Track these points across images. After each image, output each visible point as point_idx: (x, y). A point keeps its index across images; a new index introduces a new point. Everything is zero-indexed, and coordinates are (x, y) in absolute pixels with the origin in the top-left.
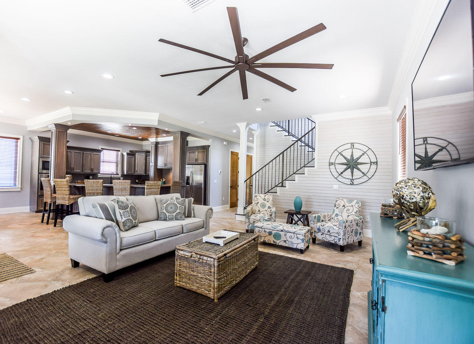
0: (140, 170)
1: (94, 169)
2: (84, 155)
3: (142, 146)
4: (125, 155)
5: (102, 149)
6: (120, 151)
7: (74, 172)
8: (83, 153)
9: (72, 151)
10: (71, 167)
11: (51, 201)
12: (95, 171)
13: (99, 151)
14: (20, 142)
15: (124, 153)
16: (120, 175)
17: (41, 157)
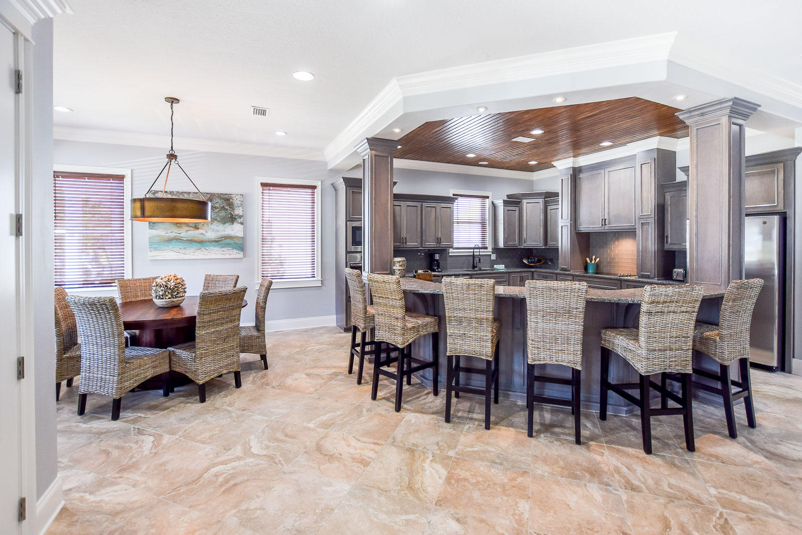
0: (533, 239)
1: (442, 239)
2: (423, 210)
3: (531, 183)
4: (498, 205)
5: (454, 195)
6: (488, 197)
7: (408, 246)
8: (422, 205)
9: (402, 203)
10: (402, 236)
11: (365, 328)
12: (444, 243)
13: (450, 200)
14: (318, 191)
15: (496, 202)
16: (490, 249)
17: (350, 219)
